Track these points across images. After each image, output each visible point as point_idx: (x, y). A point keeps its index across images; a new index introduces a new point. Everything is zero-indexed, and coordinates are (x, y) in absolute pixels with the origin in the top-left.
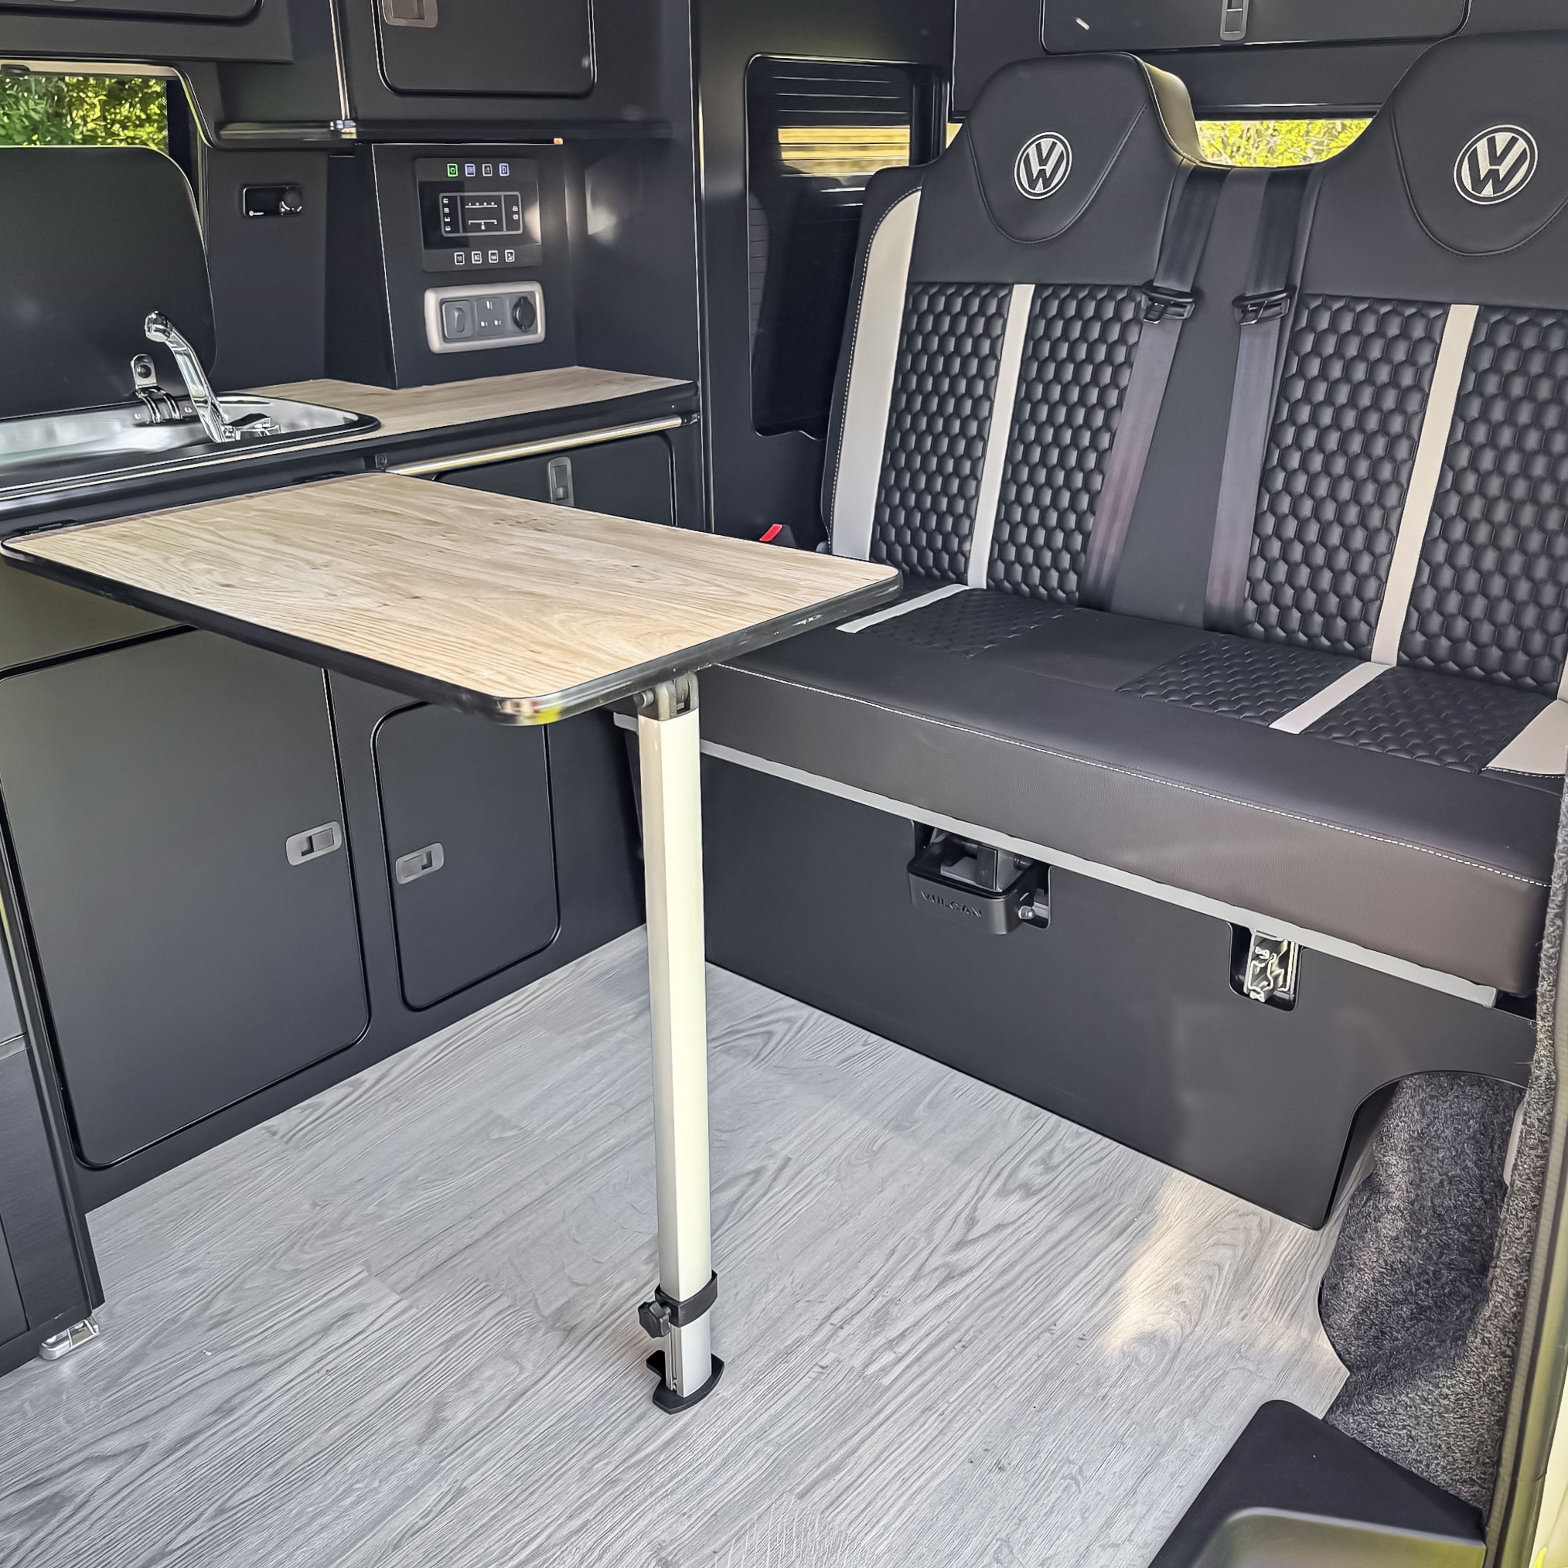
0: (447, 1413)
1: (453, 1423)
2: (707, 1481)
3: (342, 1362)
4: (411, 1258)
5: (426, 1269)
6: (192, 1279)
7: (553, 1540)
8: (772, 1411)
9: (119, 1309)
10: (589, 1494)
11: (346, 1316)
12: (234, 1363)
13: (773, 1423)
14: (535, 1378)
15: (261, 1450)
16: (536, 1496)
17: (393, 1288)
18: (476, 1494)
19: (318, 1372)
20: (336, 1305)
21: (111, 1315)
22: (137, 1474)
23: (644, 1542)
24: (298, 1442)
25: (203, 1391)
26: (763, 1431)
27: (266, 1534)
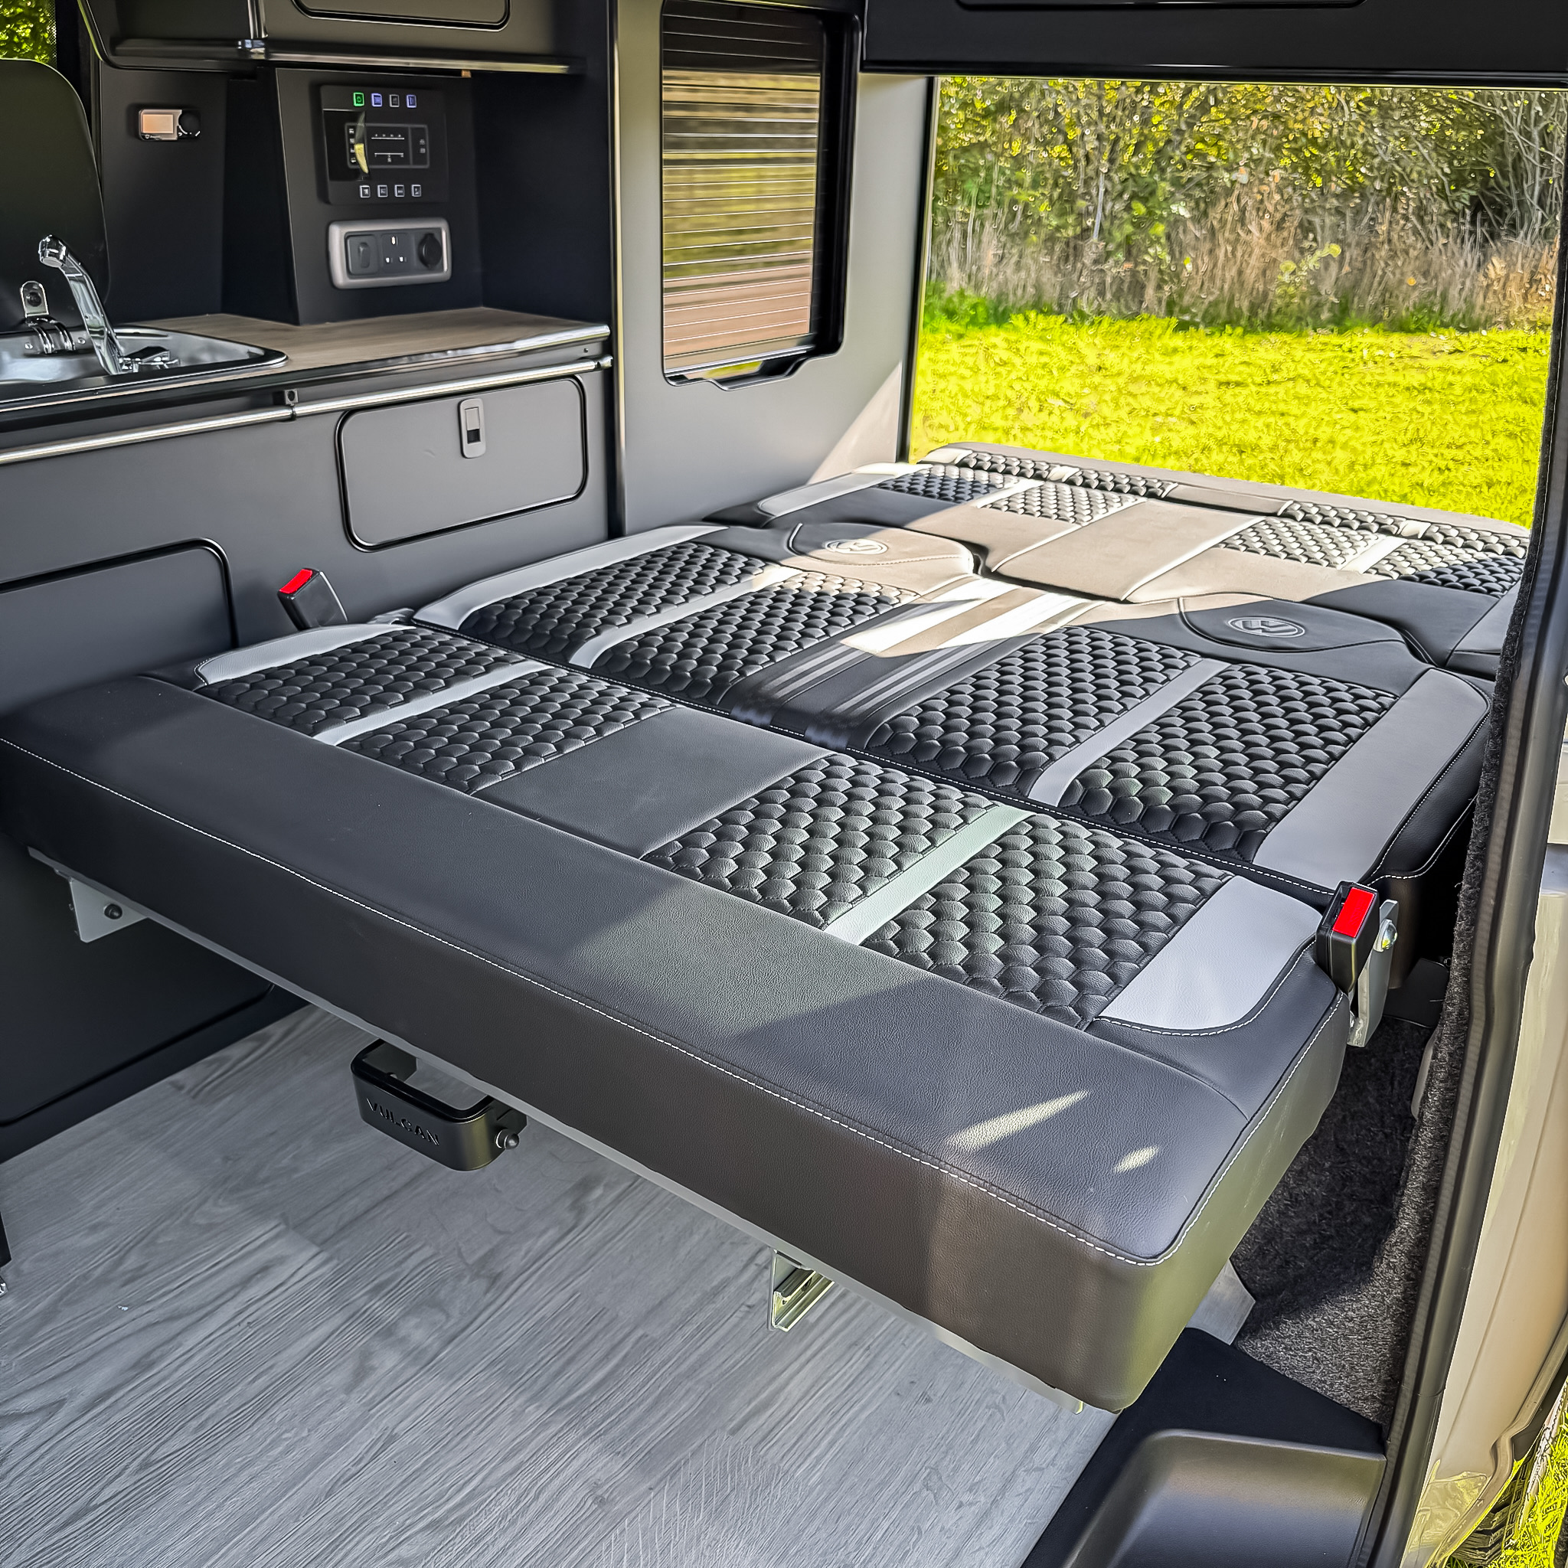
0: (375, 1362)
1: (381, 1372)
2: (640, 1420)
3: (263, 1314)
4: (328, 1210)
5: (346, 1219)
6: (102, 1235)
7: (488, 1483)
8: (702, 1350)
9: (26, 1267)
10: (522, 1437)
11: (265, 1269)
12: (151, 1318)
13: (701, 1362)
14: (462, 1325)
15: (183, 1404)
16: (469, 1440)
17: (312, 1240)
18: (408, 1439)
19: (239, 1324)
20: (253, 1259)
21: (18, 1272)
22: (54, 1432)
23: (579, 1482)
24: (220, 1395)
25: (120, 1346)
26: (693, 1370)
27: (193, 1486)
